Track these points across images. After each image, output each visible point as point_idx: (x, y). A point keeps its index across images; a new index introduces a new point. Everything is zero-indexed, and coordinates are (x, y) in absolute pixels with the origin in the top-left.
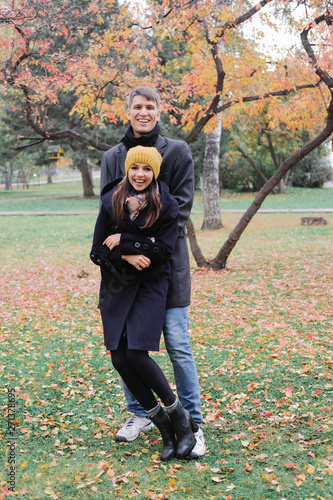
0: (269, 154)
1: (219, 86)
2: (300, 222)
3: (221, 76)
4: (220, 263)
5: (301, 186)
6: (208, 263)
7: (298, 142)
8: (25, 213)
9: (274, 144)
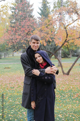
0: (67, 49)
1: (67, 37)
2: (79, 65)
3: (67, 35)
4: (68, 74)
5: (74, 56)
6: (66, 74)
7: (74, 46)
8: (15, 63)
9: (68, 47)
